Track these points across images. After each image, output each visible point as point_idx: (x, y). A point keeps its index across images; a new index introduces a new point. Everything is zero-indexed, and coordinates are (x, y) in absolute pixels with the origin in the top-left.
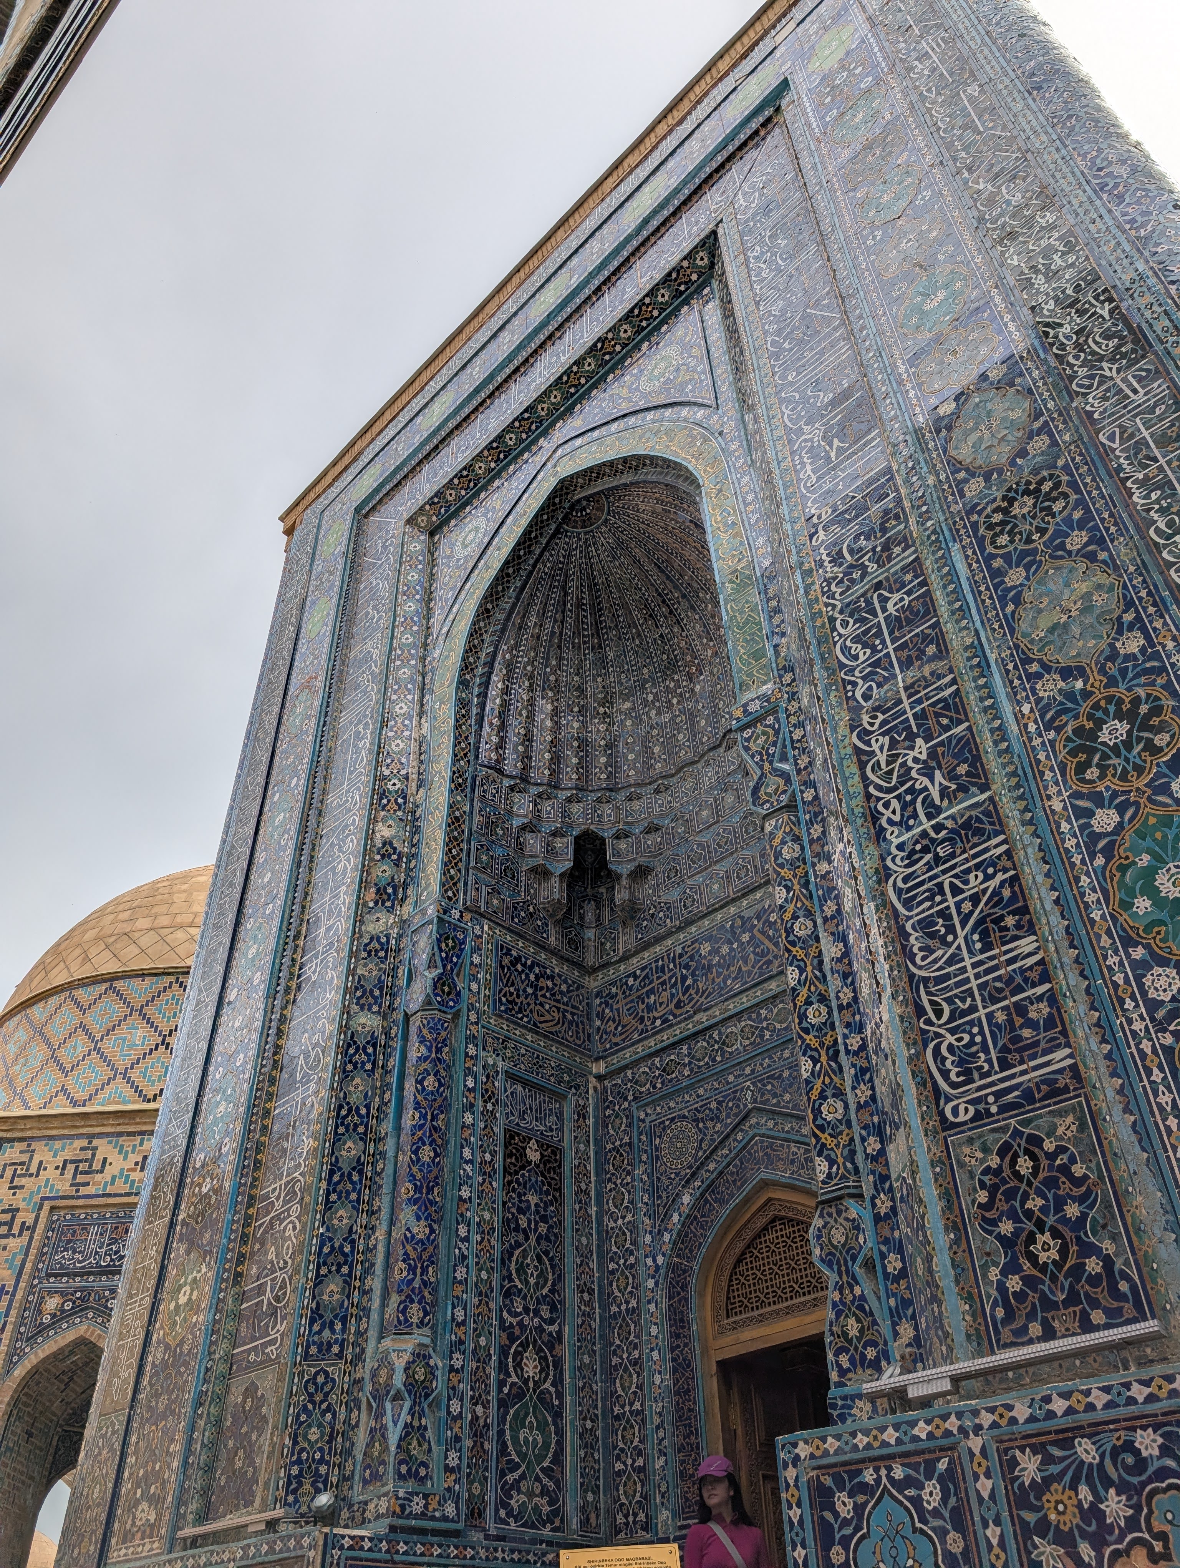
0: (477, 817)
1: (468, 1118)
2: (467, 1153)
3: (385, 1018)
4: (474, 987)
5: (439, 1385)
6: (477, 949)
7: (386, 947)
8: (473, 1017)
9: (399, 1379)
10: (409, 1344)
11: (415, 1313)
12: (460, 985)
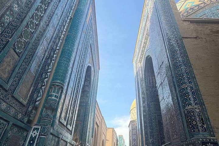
0: (149, 93)
5: (155, 142)
6: (152, 105)
7: (145, 107)
9: (151, 142)
10: (151, 140)
11: (151, 137)
12: (151, 109)
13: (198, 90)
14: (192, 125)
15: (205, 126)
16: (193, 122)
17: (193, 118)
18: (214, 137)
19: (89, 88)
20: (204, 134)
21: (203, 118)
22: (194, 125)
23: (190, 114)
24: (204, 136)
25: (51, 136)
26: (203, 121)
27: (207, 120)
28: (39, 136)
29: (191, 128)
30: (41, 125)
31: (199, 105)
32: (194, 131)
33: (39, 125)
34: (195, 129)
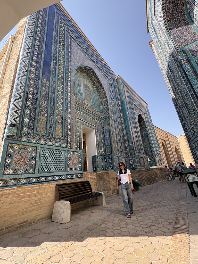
19: (145, 124)
25: (136, 158)
30: (131, 155)
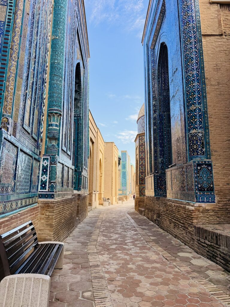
0: (163, 98)
1: (165, 136)
2: (165, 140)
3: (157, 126)
4: (165, 121)
5: (165, 162)
6: (165, 116)
7: (156, 118)
8: (165, 125)
9: (160, 162)
10: (161, 159)
11: (161, 156)
12: (163, 122)
13: (206, 113)
14: (193, 149)
15: (204, 150)
16: (194, 146)
17: (195, 142)
18: (210, 159)
20: (201, 157)
21: (204, 142)
22: (194, 149)
23: (193, 139)
24: (201, 159)
26: (203, 145)
27: (207, 144)
28: (50, 165)
29: (192, 151)
30: (49, 155)
31: (203, 129)
32: (193, 155)
33: (47, 155)
34: (194, 152)
